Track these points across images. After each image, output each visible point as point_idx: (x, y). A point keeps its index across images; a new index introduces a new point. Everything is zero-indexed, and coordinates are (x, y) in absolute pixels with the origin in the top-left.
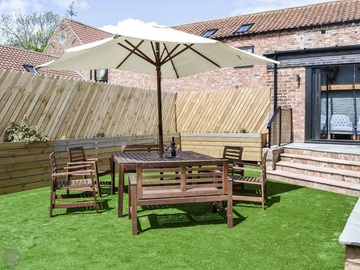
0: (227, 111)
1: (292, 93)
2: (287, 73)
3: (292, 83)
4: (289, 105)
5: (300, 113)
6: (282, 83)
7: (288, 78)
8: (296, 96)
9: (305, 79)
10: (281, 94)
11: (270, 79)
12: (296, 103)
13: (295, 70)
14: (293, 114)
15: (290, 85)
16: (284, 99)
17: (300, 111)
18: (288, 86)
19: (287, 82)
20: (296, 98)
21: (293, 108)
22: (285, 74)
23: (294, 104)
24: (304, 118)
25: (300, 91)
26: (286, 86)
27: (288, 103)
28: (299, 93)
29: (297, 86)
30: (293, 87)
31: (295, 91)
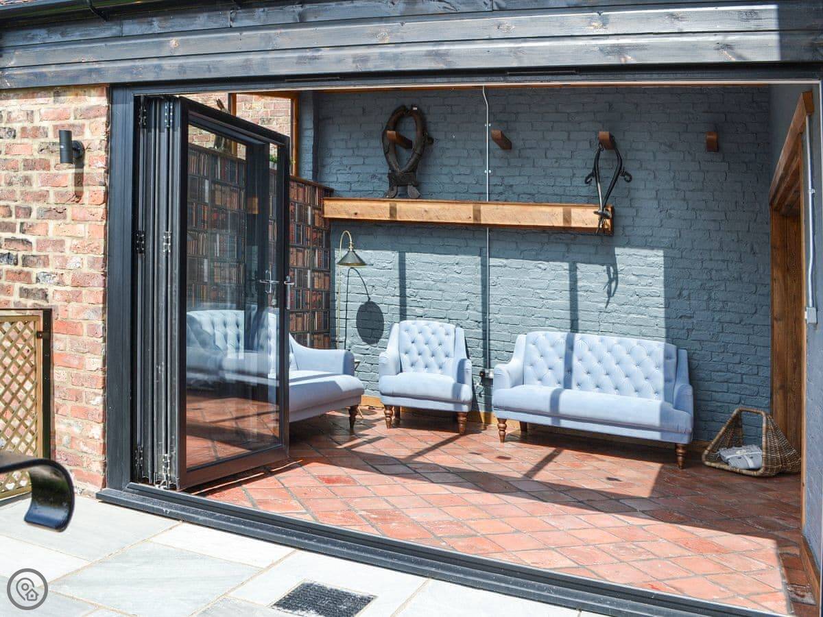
1: (52, 224)
3: (53, 171)
4: (38, 286)
5: (85, 337)
8: (69, 243)
9: (103, 153)
12: (68, 279)
13: (65, 105)
14: (55, 336)
15: (45, 182)
16: (20, 255)
17: (85, 324)
20: (68, 253)
21: (56, 307)
23: (58, 284)
25: (84, 220)
27: (38, 279)
28: (81, 229)
29: (72, 189)
30: (57, 194)
31: (65, 218)
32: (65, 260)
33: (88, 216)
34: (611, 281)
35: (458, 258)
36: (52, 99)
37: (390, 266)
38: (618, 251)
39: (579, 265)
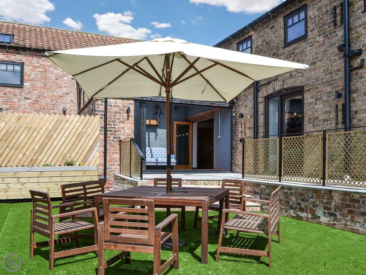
0: (47, 140)
1: (121, 124)
2: (117, 104)
3: (122, 114)
4: (118, 136)
6: (112, 113)
7: (118, 109)
8: (126, 128)
10: (111, 125)
11: (99, 108)
12: (126, 134)
13: (125, 102)
15: (120, 116)
16: (113, 130)
18: (118, 117)
19: (117, 113)
20: (126, 130)
22: (115, 104)
23: (123, 136)
26: (115, 117)
28: (128, 125)
29: (126, 118)
30: (123, 118)
31: (125, 123)
32: (125, 131)
33: (130, 123)
34: (156, 136)
36: (122, 100)
38: (157, 129)
39: (150, 133)
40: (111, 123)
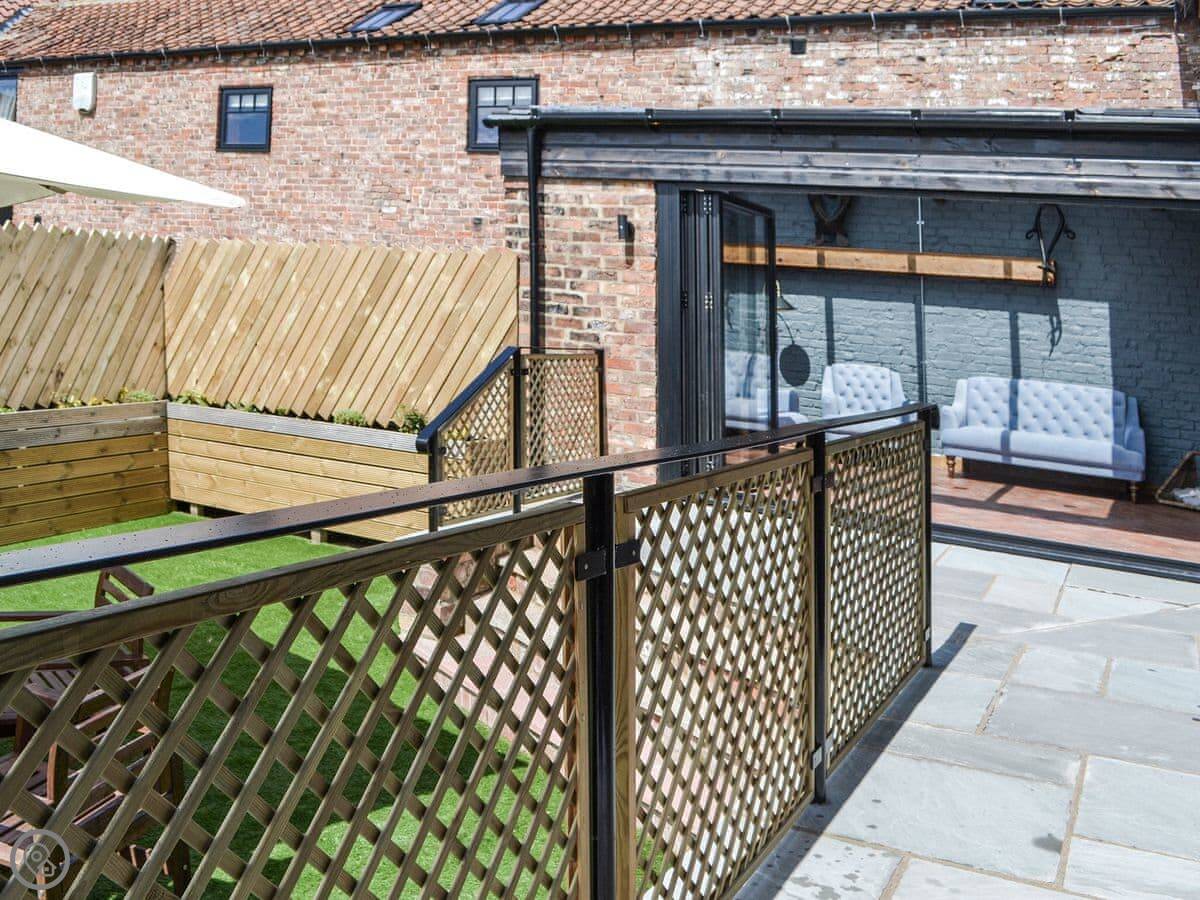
0: (353, 332)
1: (603, 284)
2: (581, 203)
3: (603, 243)
4: (590, 331)
5: (638, 372)
6: (564, 239)
7: (586, 221)
8: (620, 299)
9: (653, 232)
10: (561, 285)
11: (516, 221)
12: (620, 326)
13: (614, 193)
14: (607, 370)
15: (596, 251)
16: (571, 307)
17: (638, 362)
18: (587, 254)
19: (583, 239)
20: (619, 306)
21: (608, 349)
22: (574, 205)
23: (610, 330)
24: (654, 394)
25: (635, 282)
26: (578, 255)
27: (589, 326)
28: (632, 288)
29: (623, 257)
30: (608, 261)
31: (616, 279)
32: (617, 312)
33: (638, 278)
34: (1053, 332)
35: (891, 305)
36: (601, 187)
37: (816, 310)
38: (1060, 302)
39: (1020, 314)
40: (562, 278)
